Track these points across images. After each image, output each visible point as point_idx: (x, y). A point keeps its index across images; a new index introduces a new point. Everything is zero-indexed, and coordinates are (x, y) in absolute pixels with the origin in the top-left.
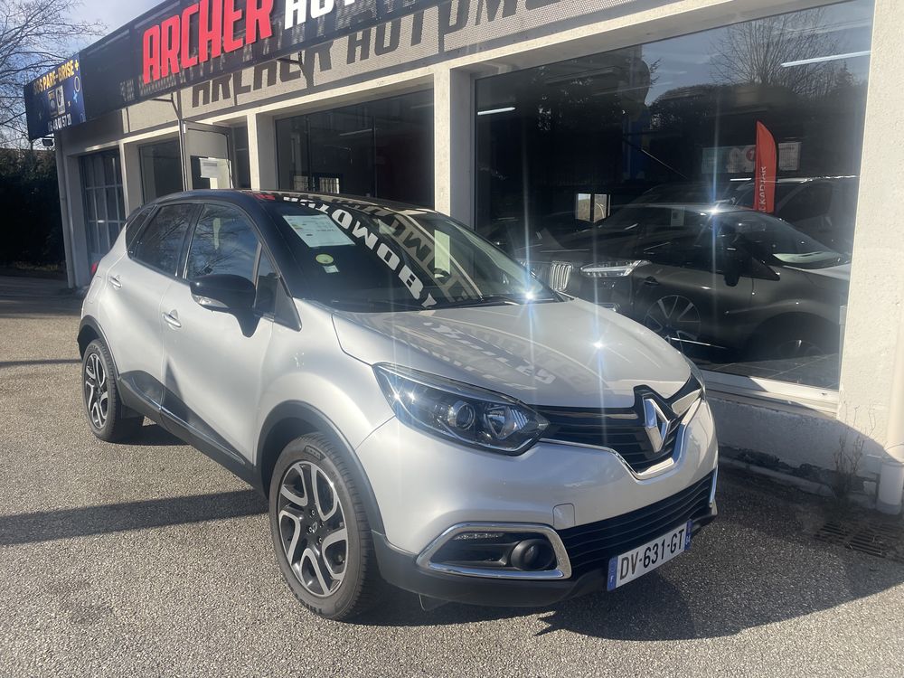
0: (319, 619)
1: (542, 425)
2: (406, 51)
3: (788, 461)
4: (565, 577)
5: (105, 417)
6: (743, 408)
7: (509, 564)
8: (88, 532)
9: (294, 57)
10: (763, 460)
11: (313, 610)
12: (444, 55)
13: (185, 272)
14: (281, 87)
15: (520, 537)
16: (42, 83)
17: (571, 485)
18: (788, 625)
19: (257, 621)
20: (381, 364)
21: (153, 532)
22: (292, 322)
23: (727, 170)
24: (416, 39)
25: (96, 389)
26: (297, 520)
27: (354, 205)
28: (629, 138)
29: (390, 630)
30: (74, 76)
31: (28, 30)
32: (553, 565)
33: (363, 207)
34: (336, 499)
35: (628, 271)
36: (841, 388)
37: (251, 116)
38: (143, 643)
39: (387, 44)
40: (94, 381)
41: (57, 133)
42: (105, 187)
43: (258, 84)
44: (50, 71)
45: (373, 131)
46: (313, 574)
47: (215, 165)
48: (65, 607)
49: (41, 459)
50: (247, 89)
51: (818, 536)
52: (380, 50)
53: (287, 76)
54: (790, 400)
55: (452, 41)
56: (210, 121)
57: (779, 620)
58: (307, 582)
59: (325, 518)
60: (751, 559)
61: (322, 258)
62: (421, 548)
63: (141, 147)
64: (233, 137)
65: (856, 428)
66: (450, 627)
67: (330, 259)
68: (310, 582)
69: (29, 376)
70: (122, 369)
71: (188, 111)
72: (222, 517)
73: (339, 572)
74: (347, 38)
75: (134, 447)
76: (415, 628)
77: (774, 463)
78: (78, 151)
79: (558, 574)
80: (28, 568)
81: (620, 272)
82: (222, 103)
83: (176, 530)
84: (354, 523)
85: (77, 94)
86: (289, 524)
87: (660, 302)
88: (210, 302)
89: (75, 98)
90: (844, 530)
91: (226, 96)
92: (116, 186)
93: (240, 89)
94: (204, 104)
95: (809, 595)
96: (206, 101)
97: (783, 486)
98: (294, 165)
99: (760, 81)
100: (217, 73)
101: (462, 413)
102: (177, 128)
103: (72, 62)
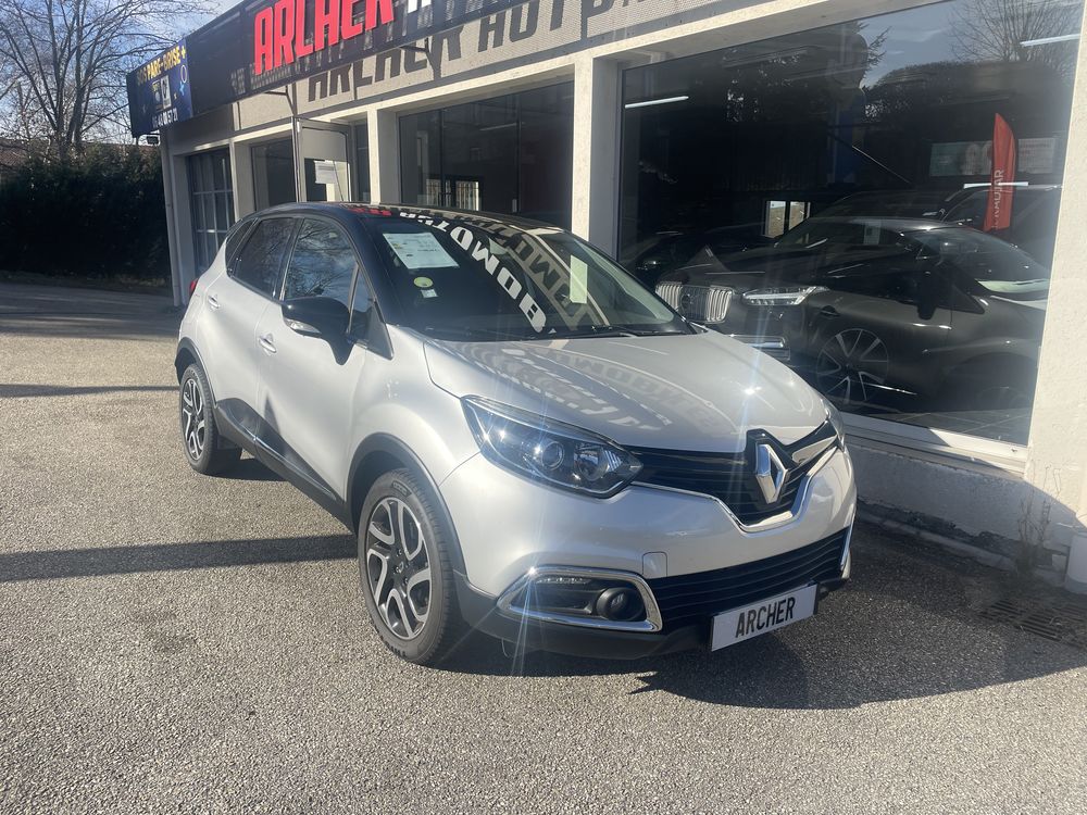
0: (403, 663)
1: (636, 467)
2: (544, 37)
3: (966, 528)
4: (656, 630)
5: (201, 448)
6: (915, 464)
7: (595, 612)
8: (178, 566)
9: (420, 44)
10: (937, 526)
11: (397, 653)
12: (585, 42)
13: (283, 293)
14: (406, 79)
15: (607, 584)
16: (146, 72)
17: (673, 534)
18: (917, 703)
19: (339, 660)
20: (470, 397)
21: (243, 569)
22: (383, 349)
23: (961, 171)
24: (556, 22)
25: (193, 418)
26: (385, 559)
27: (477, 222)
28: (837, 132)
29: (476, 678)
30: (181, 65)
31: (133, 8)
32: (643, 617)
33: (488, 224)
34: (421, 537)
35: (799, 298)
36: (1030, 443)
37: (371, 112)
38: (224, 674)
39: (523, 28)
40: (191, 409)
41: (163, 129)
42: (213, 192)
43: (380, 76)
44: (155, 58)
45: (518, 126)
46: (399, 617)
47: (332, 168)
48: (149, 636)
49: (135, 490)
50: (368, 81)
51: (986, 613)
52: (516, 36)
53: (412, 66)
54: (973, 456)
55: (597, 25)
56: (327, 118)
57: (908, 697)
58: (392, 624)
59: (410, 557)
60: (894, 633)
61: (420, 282)
62: (501, 590)
63: (253, 146)
64: (352, 136)
65: (1045, 490)
66: (539, 680)
67: (428, 282)
68: (396, 624)
69: (126, 402)
70: (219, 397)
71: (304, 106)
72: (316, 558)
73: (423, 613)
74: (479, 22)
75: (232, 481)
76: (502, 678)
77: (949, 530)
78: (186, 150)
79: (647, 626)
80: (115, 597)
81: (790, 300)
82: (342, 97)
83: (268, 568)
84: (437, 561)
85: (184, 84)
86: (377, 562)
87: (839, 336)
88: (302, 327)
89: (181, 90)
90: (1019, 609)
91: (346, 88)
92: (226, 191)
93: (361, 81)
94: (321, 97)
95: (951, 674)
96: (323, 95)
97: (957, 556)
98: (421, 168)
99: (1018, 58)
100: (336, 63)
101: (550, 450)
102: (289, 126)
103: (178, 48)
